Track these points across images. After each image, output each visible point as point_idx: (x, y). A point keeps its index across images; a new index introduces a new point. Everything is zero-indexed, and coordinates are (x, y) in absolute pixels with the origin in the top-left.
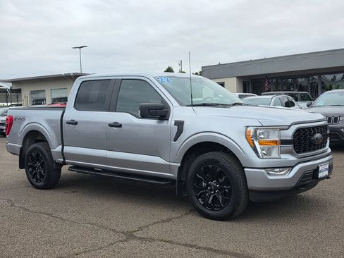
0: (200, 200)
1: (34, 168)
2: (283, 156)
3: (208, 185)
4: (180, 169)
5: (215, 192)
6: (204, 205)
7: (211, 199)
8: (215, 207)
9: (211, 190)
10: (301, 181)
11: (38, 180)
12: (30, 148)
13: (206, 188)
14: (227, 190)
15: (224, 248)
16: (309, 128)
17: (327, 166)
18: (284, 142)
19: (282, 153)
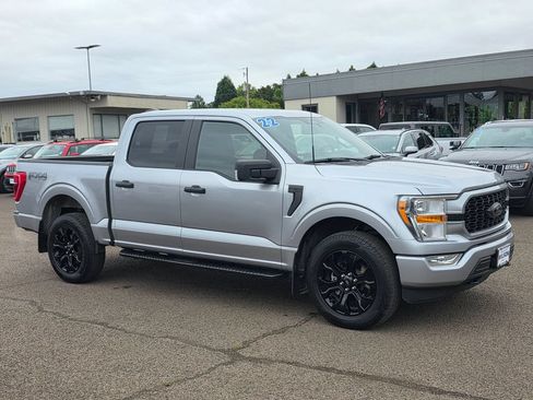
0: (328, 300)
1: (62, 251)
2: (451, 238)
3: (340, 279)
4: (298, 255)
5: (351, 290)
6: (334, 308)
7: (344, 299)
8: (350, 310)
9: (344, 286)
10: (475, 272)
11: (69, 270)
12: (55, 222)
13: (337, 283)
14: (368, 287)
15: (375, 371)
16: (484, 196)
17: (508, 249)
18: (451, 217)
19: (449, 232)
